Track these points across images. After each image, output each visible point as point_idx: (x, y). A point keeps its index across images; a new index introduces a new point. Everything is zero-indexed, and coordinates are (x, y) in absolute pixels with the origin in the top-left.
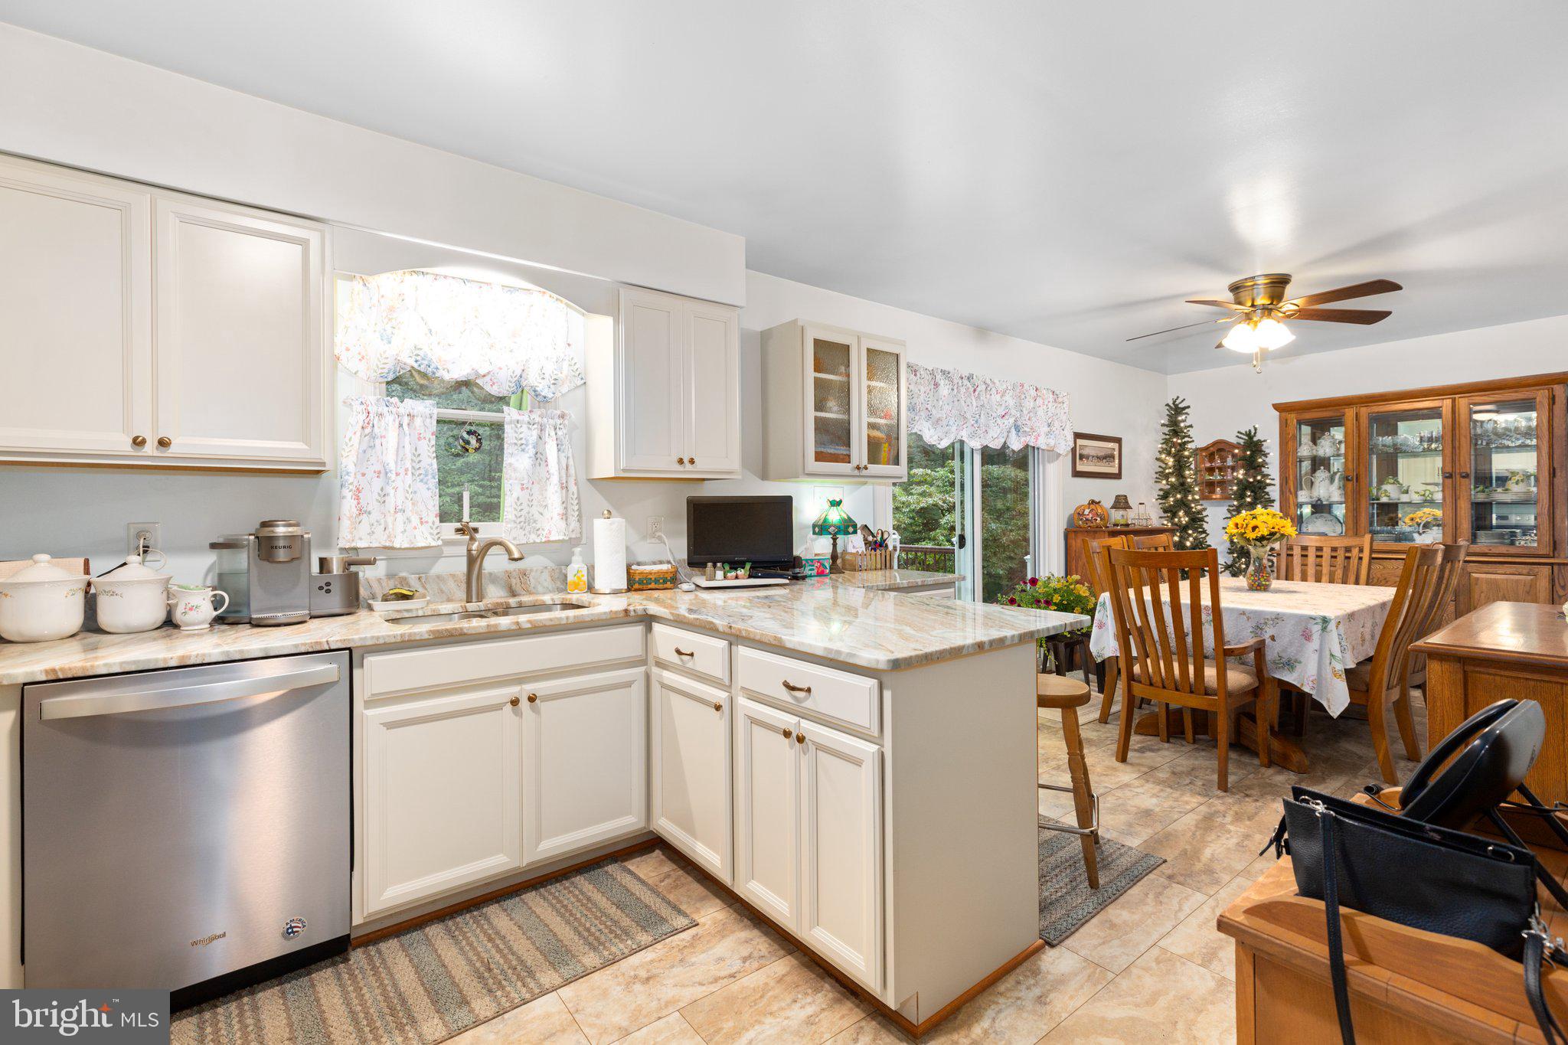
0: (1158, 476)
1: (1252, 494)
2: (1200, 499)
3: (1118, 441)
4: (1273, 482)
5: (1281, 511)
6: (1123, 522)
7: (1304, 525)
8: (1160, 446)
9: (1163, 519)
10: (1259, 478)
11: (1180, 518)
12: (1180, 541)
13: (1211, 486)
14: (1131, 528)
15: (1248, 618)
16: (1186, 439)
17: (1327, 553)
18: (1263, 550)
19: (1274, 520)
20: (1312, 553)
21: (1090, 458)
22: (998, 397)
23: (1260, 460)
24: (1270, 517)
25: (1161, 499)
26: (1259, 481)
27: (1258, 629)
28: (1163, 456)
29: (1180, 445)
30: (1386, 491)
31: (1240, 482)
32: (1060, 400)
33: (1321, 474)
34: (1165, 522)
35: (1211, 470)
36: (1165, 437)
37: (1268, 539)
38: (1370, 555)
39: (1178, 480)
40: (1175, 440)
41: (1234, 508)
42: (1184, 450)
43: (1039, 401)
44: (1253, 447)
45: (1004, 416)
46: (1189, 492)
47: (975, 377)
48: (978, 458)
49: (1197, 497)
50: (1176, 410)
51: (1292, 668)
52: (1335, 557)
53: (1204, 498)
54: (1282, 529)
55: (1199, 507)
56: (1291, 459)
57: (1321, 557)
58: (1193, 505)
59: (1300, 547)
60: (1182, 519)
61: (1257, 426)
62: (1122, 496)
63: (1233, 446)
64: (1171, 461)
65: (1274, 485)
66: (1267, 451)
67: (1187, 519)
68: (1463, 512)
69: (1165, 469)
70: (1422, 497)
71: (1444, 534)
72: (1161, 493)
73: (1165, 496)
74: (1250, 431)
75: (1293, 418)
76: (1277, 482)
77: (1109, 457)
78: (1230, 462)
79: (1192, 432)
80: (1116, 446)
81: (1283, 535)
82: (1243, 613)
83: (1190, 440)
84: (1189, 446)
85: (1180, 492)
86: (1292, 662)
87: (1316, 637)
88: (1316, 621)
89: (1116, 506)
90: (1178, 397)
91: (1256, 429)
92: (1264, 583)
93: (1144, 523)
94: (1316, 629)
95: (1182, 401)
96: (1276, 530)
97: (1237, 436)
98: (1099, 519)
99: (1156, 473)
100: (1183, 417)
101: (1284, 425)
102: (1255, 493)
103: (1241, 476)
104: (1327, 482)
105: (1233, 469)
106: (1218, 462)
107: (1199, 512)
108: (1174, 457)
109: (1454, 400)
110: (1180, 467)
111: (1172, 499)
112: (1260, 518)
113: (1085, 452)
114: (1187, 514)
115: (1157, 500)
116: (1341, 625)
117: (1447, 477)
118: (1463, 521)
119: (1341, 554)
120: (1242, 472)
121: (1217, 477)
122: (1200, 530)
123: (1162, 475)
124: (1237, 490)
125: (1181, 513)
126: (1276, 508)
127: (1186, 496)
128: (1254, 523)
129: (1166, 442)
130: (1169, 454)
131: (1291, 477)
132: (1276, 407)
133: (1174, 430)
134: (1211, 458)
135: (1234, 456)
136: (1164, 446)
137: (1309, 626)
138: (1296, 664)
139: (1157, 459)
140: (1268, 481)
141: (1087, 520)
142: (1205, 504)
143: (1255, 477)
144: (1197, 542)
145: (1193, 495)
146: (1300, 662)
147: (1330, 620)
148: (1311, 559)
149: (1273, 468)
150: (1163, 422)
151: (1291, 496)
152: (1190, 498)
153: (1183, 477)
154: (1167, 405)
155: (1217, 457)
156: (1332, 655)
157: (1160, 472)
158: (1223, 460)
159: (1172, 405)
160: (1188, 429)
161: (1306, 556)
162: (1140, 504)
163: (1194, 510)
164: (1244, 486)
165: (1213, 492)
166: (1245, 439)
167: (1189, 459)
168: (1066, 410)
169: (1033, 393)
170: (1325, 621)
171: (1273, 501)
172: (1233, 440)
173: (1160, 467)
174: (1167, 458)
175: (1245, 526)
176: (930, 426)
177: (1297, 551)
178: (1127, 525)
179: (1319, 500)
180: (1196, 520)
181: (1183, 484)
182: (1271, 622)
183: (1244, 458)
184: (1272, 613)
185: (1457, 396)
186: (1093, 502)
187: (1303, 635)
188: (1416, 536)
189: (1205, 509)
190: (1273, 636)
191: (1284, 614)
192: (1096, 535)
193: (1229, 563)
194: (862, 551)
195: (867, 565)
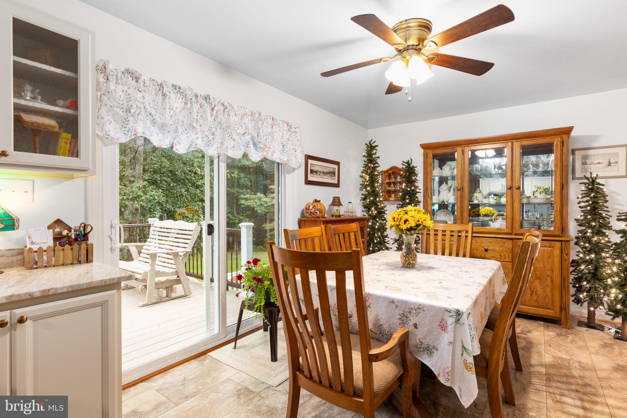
0: (361, 186)
1: (409, 198)
2: (383, 200)
3: (338, 163)
4: (420, 191)
5: (424, 209)
6: (337, 214)
7: (435, 216)
8: (362, 168)
9: (364, 212)
10: (413, 188)
11: (372, 211)
12: (372, 225)
13: (389, 193)
14: (342, 217)
15: (397, 306)
16: (376, 165)
17: (448, 233)
18: (410, 237)
19: (419, 215)
20: (440, 234)
21: (319, 173)
22: (237, 119)
23: (414, 178)
24: (416, 212)
25: (363, 200)
26: (413, 190)
27: (404, 318)
28: (364, 174)
29: (373, 168)
30: (476, 197)
31: (403, 190)
32: (293, 130)
33: (444, 186)
34: (365, 214)
35: (389, 184)
36: (365, 163)
37: (415, 230)
38: (472, 235)
39: (371, 189)
40: (370, 165)
41: (400, 206)
42: (375, 171)
43: (276, 128)
44: (410, 170)
45: (244, 134)
46: (377, 196)
47: (211, 98)
48: (223, 166)
49: (381, 199)
50: (371, 148)
51: (431, 353)
52: (453, 236)
53: (386, 200)
54: (424, 222)
55: (382, 205)
56: (429, 177)
57: (445, 235)
58: (379, 204)
59: (433, 230)
60: (373, 212)
61: (412, 158)
62: (336, 197)
63: (400, 170)
64: (367, 177)
65: (420, 192)
66: (417, 173)
67: (376, 212)
68: (517, 209)
69: (364, 182)
70: (495, 201)
71: (506, 223)
72: (363, 197)
73: (364, 199)
74: (409, 161)
75: (430, 153)
76: (422, 191)
77: (332, 173)
78: (399, 179)
79: (379, 161)
80: (336, 167)
81: (424, 226)
82: (392, 302)
83: (378, 165)
84: (378, 169)
85: (372, 196)
86: (431, 348)
87: (450, 328)
88: (451, 314)
89: (333, 204)
90: (372, 140)
91: (411, 160)
92: (412, 262)
93: (350, 214)
94: (451, 321)
95: (374, 142)
96: (420, 222)
97: (402, 164)
98: (318, 212)
99: (361, 185)
100: (374, 151)
101: (426, 156)
102: (411, 197)
103: (403, 187)
104: (447, 191)
105: (401, 183)
106: (393, 180)
107: (383, 208)
108: (369, 175)
109: (512, 143)
110: (373, 180)
111: (368, 200)
112: (410, 213)
113: (315, 168)
114: (376, 209)
115: (360, 200)
116: (471, 316)
117: (509, 189)
118: (517, 215)
119: (455, 234)
120: (404, 185)
121: (392, 188)
122: (383, 218)
123: (364, 186)
124: (402, 195)
125: (373, 209)
126: (421, 207)
127: (375, 199)
128: (405, 217)
129: (366, 166)
130: (367, 173)
131: (429, 188)
132: (423, 146)
133: (370, 159)
134: (389, 176)
135: (401, 175)
136: (364, 169)
137: (445, 317)
138: (434, 350)
139: (361, 176)
140: (418, 190)
141: (311, 213)
142: (386, 203)
143: (411, 188)
144: (381, 225)
145: (379, 198)
146: (437, 349)
147: (463, 313)
148: (440, 237)
149: (420, 184)
150: (364, 154)
151: (429, 199)
152: (378, 200)
153: (374, 187)
154: (366, 144)
155: (392, 177)
156: (463, 347)
157: (363, 184)
158: (396, 178)
159: (369, 145)
160: (377, 159)
161: (437, 235)
162: (349, 203)
163: (379, 207)
164: (406, 193)
165: (390, 196)
166: (406, 166)
167: (377, 176)
168: (299, 138)
169: (270, 121)
170: (458, 313)
171: (420, 202)
172: (400, 166)
173: (363, 181)
174: (366, 176)
175: (399, 219)
176: (158, 131)
177: (432, 233)
178: (340, 216)
179: (443, 201)
180: (381, 213)
181: (374, 191)
182: (414, 312)
183: (405, 177)
184: (415, 303)
185: (514, 141)
186: (316, 201)
187: (440, 325)
188: (491, 222)
189: (385, 206)
190: (416, 324)
191: (424, 306)
192: (317, 223)
193: (397, 238)
194: (47, 247)
195: (49, 262)
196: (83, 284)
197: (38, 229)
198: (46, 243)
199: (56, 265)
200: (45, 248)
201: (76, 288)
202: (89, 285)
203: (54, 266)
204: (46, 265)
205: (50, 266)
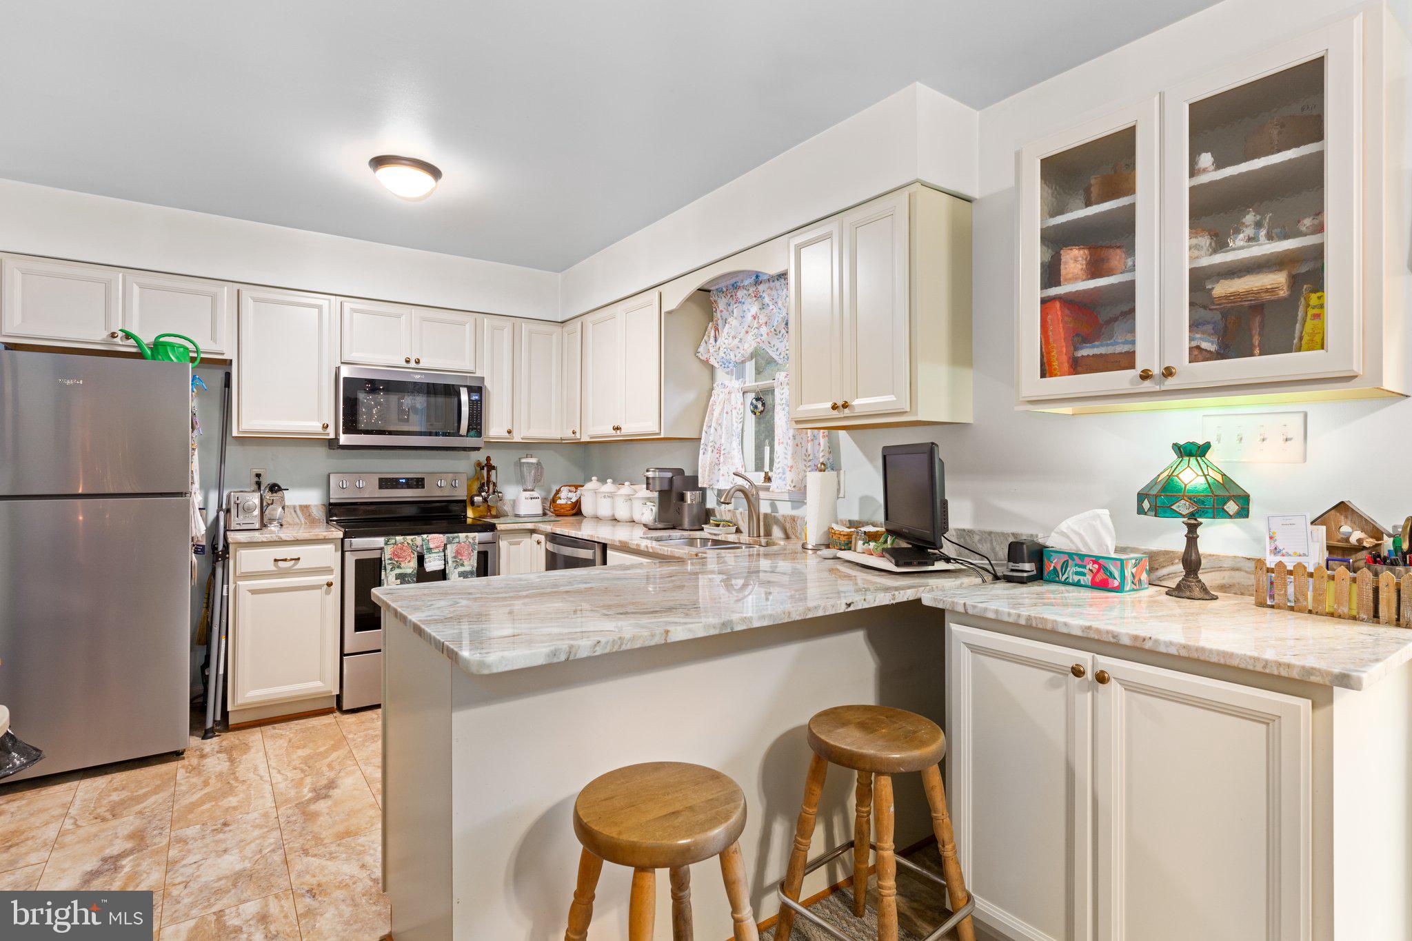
194: (1295, 564)
195: (1298, 599)
196: (1211, 651)
197: (1291, 522)
198: (1304, 555)
199: (1314, 611)
200: (1290, 567)
201: (1195, 655)
202: (1224, 657)
203: (1310, 612)
204: (1293, 604)
205: (1301, 611)
